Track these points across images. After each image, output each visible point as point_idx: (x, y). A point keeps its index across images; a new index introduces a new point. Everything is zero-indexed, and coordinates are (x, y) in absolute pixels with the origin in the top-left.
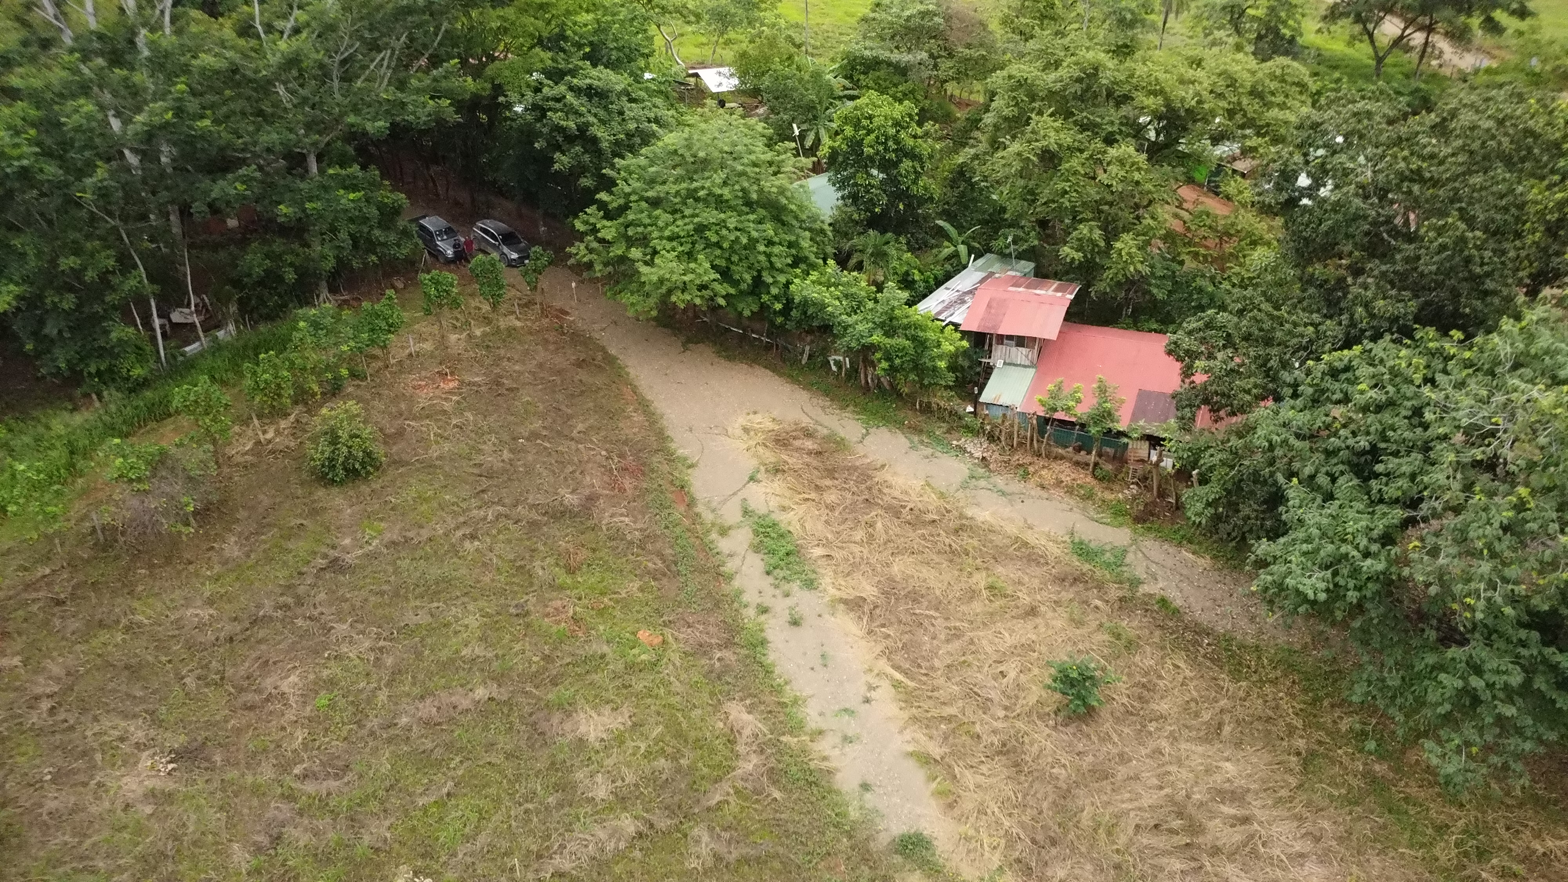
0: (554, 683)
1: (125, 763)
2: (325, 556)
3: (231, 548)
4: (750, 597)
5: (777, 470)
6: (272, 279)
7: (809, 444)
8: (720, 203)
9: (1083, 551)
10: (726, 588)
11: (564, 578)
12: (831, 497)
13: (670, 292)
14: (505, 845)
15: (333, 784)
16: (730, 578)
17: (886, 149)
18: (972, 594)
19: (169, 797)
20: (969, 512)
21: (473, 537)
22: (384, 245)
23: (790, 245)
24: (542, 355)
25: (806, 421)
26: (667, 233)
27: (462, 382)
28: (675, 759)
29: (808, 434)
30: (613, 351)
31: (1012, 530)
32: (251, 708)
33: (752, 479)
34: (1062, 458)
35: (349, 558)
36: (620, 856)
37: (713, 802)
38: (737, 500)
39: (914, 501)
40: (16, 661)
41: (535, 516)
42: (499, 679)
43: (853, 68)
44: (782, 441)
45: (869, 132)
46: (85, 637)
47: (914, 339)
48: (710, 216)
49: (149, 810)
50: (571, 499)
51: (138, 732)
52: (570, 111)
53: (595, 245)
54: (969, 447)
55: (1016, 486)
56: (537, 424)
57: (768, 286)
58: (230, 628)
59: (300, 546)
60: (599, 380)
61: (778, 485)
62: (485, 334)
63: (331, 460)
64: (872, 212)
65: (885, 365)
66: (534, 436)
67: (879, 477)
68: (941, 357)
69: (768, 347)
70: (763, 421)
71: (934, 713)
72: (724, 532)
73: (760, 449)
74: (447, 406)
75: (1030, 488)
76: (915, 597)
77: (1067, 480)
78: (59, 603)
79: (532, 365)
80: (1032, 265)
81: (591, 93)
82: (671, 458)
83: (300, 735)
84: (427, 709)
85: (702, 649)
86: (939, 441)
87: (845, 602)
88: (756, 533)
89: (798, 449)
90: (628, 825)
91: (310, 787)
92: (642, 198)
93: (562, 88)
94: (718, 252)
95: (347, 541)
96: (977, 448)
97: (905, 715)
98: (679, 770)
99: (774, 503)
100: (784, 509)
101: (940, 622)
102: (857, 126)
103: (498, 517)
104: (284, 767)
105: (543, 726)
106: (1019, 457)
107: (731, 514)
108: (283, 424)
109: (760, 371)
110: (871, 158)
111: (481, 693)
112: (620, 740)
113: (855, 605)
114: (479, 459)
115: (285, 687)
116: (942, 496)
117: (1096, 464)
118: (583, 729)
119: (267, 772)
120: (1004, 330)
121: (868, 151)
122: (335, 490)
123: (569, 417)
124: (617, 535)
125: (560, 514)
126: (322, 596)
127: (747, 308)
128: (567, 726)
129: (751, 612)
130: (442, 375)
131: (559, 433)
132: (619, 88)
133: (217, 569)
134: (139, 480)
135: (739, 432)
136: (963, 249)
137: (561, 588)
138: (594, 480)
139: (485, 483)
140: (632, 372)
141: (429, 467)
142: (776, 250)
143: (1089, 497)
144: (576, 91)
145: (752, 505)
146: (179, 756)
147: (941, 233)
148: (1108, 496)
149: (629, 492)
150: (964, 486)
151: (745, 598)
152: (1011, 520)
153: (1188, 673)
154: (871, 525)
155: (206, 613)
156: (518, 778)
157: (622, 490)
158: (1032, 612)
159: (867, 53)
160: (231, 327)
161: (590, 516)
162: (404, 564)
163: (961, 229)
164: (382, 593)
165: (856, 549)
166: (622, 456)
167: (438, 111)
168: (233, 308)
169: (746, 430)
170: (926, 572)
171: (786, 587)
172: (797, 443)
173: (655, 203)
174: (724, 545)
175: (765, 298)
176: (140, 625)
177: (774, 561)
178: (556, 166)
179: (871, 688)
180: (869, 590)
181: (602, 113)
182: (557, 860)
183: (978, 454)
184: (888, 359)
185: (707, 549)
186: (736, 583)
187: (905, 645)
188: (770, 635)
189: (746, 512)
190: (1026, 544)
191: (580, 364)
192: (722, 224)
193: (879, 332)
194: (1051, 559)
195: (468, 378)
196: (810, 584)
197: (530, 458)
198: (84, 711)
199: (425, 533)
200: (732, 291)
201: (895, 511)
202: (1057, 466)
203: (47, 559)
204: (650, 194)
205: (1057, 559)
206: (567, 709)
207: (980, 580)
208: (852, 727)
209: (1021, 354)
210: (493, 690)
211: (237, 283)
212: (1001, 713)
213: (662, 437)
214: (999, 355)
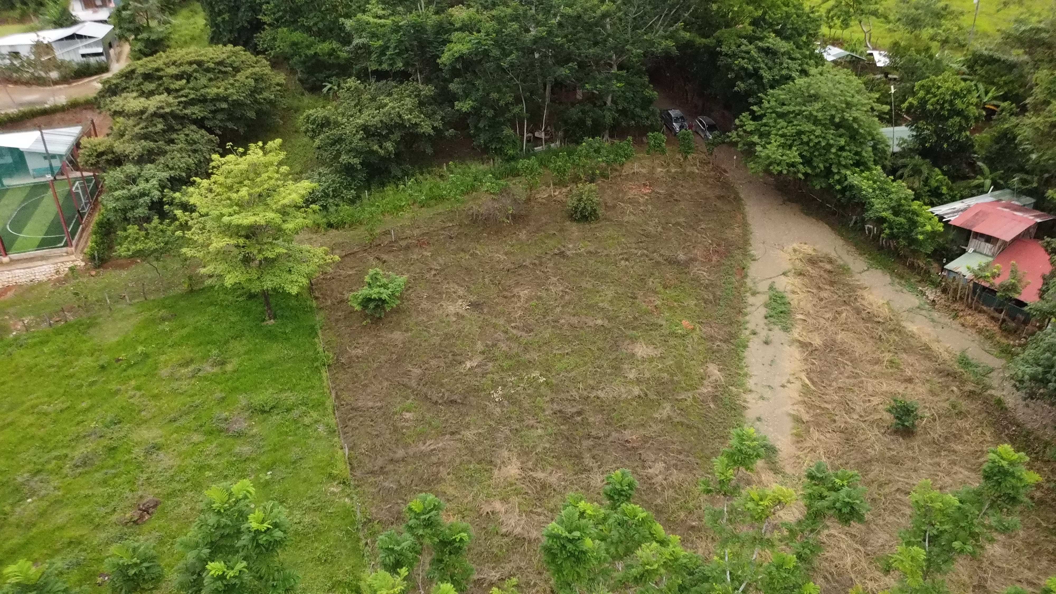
0: (633, 329)
1: (452, 301)
2: (559, 249)
3: (523, 235)
4: (751, 326)
5: (801, 274)
6: (581, 123)
7: (828, 267)
8: (816, 122)
9: (965, 362)
10: (740, 318)
11: (660, 289)
12: (824, 294)
13: (770, 164)
14: (580, 379)
15: (524, 334)
16: (746, 315)
17: (942, 108)
18: (878, 362)
19: (463, 317)
20: (904, 324)
21: (627, 260)
22: (640, 117)
23: (857, 153)
24: (702, 188)
25: (833, 255)
26: (780, 132)
27: (653, 191)
28: (672, 375)
29: (830, 261)
30: (742, 196)
31: (925, 339)
32: (506, 297)
33: (784, 274)
34: (984, 312)
35: (568, 253)
36: (626, 400)
37: (679, 398)
38: (770, 281)
39: (874, 309)
40: (429, 254)
41: (660, 259)
42: (610, 319)
44: (812, 261)
45: (935, 96)
46: (455, 253)
47: (910, 220)
48: (808, 126)
49: (454, 319)
50: (681, 256)
51: (461, 292)
52: (752, 59)
53: (741, 133)
54: (927, 293)
55: (946, 320)
56: (682, 220)
57: (834, 174)
58: (509, 266)
59: (551, 243)
60: (726, 208)
61: (797, 281)
62: (676, 172)
63: (576, 208)
64: (924, 146)
65: (887, 231)
66: (678, 224)
67: (859, 292)
68: (922, 233)
69: (834, 213)
70: (808, 249)
71: (817, 403)
72: (754, 294)
73: (797, 262)
74: (641, 200)
75: (956, 324)
76: (842, 353)
77: (980, 325)
78: (451, 238)
79: (693, 192)
80: (1033, 201)
81: (767, 51)
82: (746, 254)
83: (520, 313)
84: (575, 320)
85: (711, 338)
86: (911, 285)
87: (799, 341)
88: (770, 299)
89: (821, 267)
90: (636, 391)
91: (515, 332)
92: (774, 112)
93: (752, 47)
94: (807, 148)
95: (571, 246)
96: (931, 294)
97: (800, 399)
98: (672, 381)
99: (789, 288)
100: (794, 292)
101: (849, 368)
102: (928, 92)
103: (642, 255)
104: (509, 322)
105: (620, 343)
106: (956, 306)
107: (763, 287)
108: (564, 190)
109: (821, 224)
110: (930, 112)
111: (599, 322)
112: (651, 360)
113: (803, 345)
114: (645, 227)
115: (521, 294)
116: (891, 310)
117: (1004, 321)
118: (636, 350)
119: (501, 321)
120: (977, 229)
121: (929, 107)
122: (575, 224)
123: (700, 220)
124: (696, 279)
125: (672, 262)
126: (551, 265)
127: (818, 185)
128: (630, 347)
129: (747, 332)
130: (645, 185)
131: (691, 226)
132: (782, 50)
133: (514, 241)
134: (494, 194)
135: (790, 250)
136: (988, 182)
137: (657, 293)
138: (698, 253)
139: (644, 238)
140: (747, 208)
141: (620, 224)
142: (844, 154)
143: (990, 337)
144: (761, 50)
145: (776, 286)
146: (472, 304)
148: (1004, 341)
149: (713, 262)
150: (910, 311)
151: (748, 326)
152: (929, 335)
153: (989, 439)
154: (839, 313)
155: (503, 257)
156: (599, 358)
157: (710, 260)
158: (910, 380)
160: (558, 143)
161: (687, 267)
162: (591, 262)
163: (993, 170)
164: (576, 271)
165: (823, 321)
166: (719, 245)
167: (667, 47)
168: (560, 134)
169: (795, 251)
170: (856, 343)
171: (772, 326)
172: (821, 264)
173: (782, 116)
174: (751, 300)
175: (831, 181)
176: (477, 254)
177: (773, 313)
178: (736, 89)
179: (789, 382)
180: (817, 341)
181: (770, 63)
182: (599, 392)
183: (931, 298)
184: (891, 229)
185: (742, 300)
186: (747, 318)
187: (821, 372)
188: (750, 344)
189: (771, 288)
190: (928, 348)
191: (719, 198)
192: (812, 132)
193: (890, 211)
194: (940, 361)
195: (657, 190)
196: (786, 329)
197: (671, 233)
198: (445, 279)
199: (606, 252)
200: (809, 171)
201: (858, 312)
202: (977, 315)
203: (452, 221)
204: (779, 110)
205: (945, 362)
206: (634, 340)
207: (888, 356)
208: (768, 393)
209: (987, 247)
210: (606, 323)
211: (566, 122)
212: (856, 417)
213: (746, 242)
214: (973, 245)
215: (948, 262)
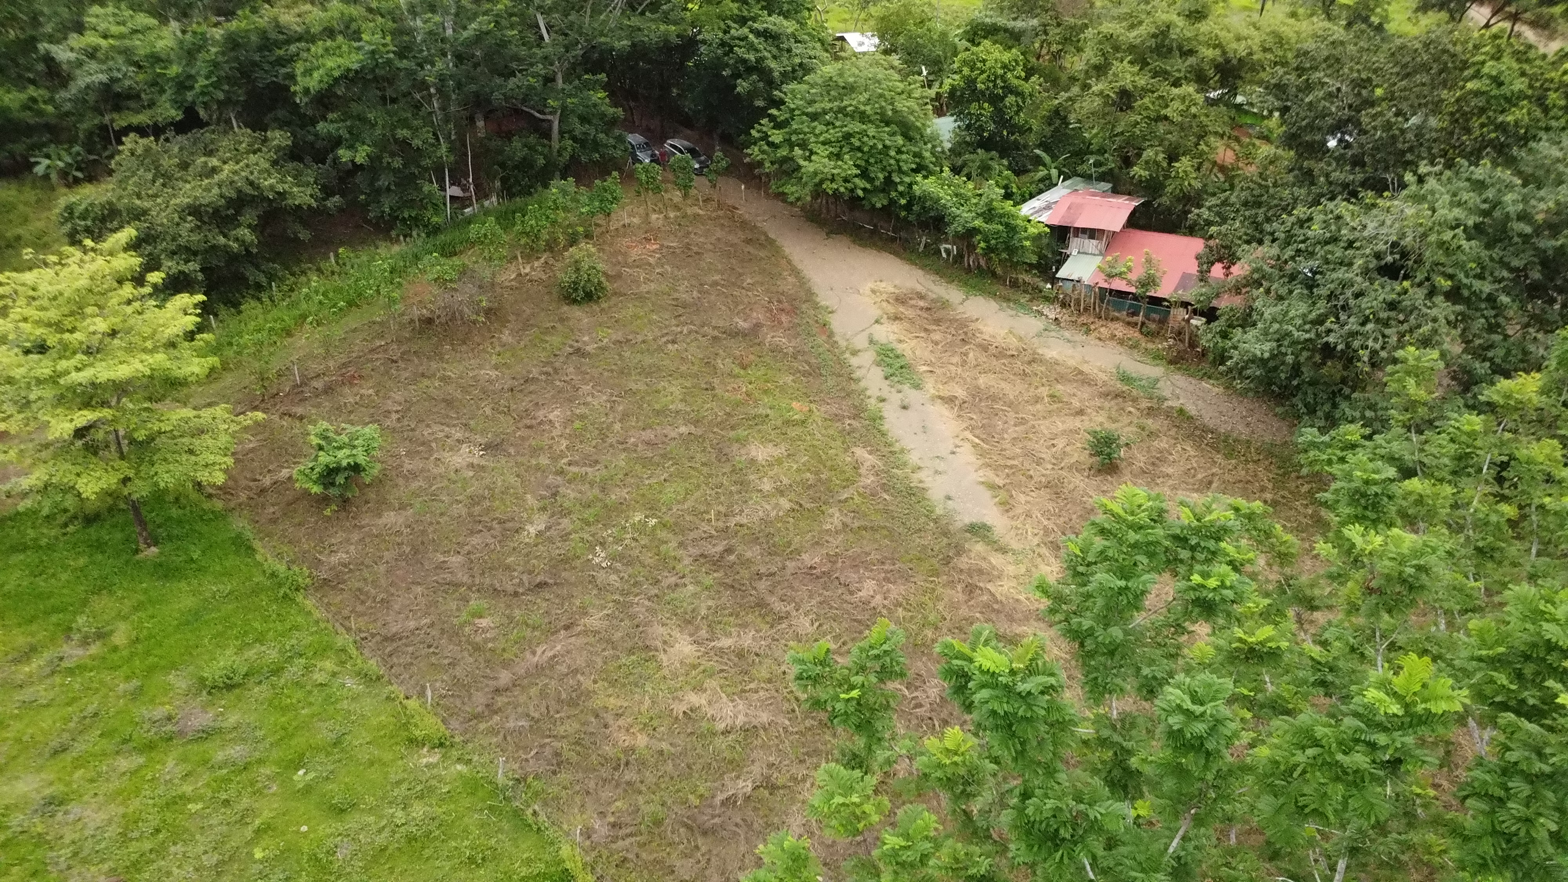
0: (733, 428)
1: (451, 449)
2: (571, 346)
3: (506, 336)
4: (873, 392)
5: (896, 318)
6: (525, 165)
7: (922, 303)
8: (863, 117)
9: (1125, 379)
10: (853, 386)
11: (737, 370)
12: (937, 336)
13: (822, 182)
14: (703, 508)
15: (589, 470)
16: (858, 380)
17: (995, 86)
18: (1037, 400)
19: (483, 468)
20: (1040, 351)
21: (674, 342)
22: (606, 146)
23: (916, 155)
24: (719, 233)
25: (919, 288)
26: (821, 139)
27: (662, 246)
28: (817, 473)
29: (921, 297)
30: (772, 235)
31: (1072, 363)
32: (530, 427)
33: (877, 322)
34: (1117, 319)
35: (588, 348)
36: (778, 518)
37: (843, 498)
38: (865, 334)
39: (999, 341)
40: (371, 391)
41: (716, 333)
42: (696, 423)
43: (975, 34)
44: (900, 300)
45: (983, 72)
46: (414, 382)
47: (1007, 225)
48: (855, 126)
49: (471, 474)
50: (742, 324)
51: (458, 434)
52: (752, 47)
53: (766, 147)
54: (1046, 311)
55: (1080, 337)
56: (717, 277)
57: (896, 184)
58: (510, 383)
59: (555, 340)
60: (762, 254)
61: (896, 327)
62: (676, 217)
63: (575, 283)
64: (982, 136)
65: (982, 245)
66: (715, 284)
67: (973, 326)
68: (1027, 239)
69: (893, 240)
70: (887, 287)
71: (1002, 462)
72: (855, 353)
73: (884, 304)
74: (651, 260)
75: (1091, 339)
76: (994, 398)
77: (1119, 334)
78: (394, 361)
79: (713, 239)
80: (1110, 186)
81: (766, 34)
82: (816, 307)
83: (564, 443)
84: (648, 435)
85: (837, 418)
86: (1023, 306)
87: (941, 398)
88: (879, 354)
89: (912, 306)
90: (785, 504)
91: (574, 469)
92: (804, 114)
93: (746, 30)
94: (859, 155)
95: (586, 338)
96: (1051, 311)
97: (980, 462)
98: (820, 480)
99: (892, 337)
100: (900, 341)
101: (1012, 415)
102: (972, 69)
103: (690, 332)
104: (555, 459)
105: (726, 450)
106: (1083, 319)
107: (860, 342)
108: (536, 264)
109: (886, 255)
110: (982, 92)
111: (683, 429)
112: (779, 461)
113: (950, 400)
114: (676, 295)
115: (551, 417)
116: (1021, 339)
117: (1143, 324)
118: (754, 453)
119: (544, 461)
120: (1080, 224)
121: (980, 86)
122: (575, 307)
123: (740, 275)
124: (776, 350)
125: (735, 334)
126: (571, 369)
127: (879, 202)
128: (743, 451)
129: (873, 401)
130: (648, 240)
131: (734, 284)
132: (789, 31)
133: (498, 349)
134: (451, 281)
135: (868, 292)
136: (1054, 172)
137: (737, 376)
138: (759, 315)
139: (681, 311)
140: (787, 251)
141: (641, 298)
142: (904, 157)
143: (1135, 347)
144: (758, 33)
145: (876, 337)
146: (488, 447)
147: (1038, 162)
148: (1150, 346)
149: (785, 325)
150: (1039, 335)
151: (868, 393)
152: (1073, 357)
153: (1192, 453)
154: (966, 354)
155: (493, 374)
156: (710, 475)
157: (780, 323)
158: (1081, 412)
159: (988, 20)
160: (494, 199)
161: (756, 337)
162: (627, 354)
163: (1054, 158)
164: (612, 371)
165: (953, 368)
166: (779, 301)
167: (666, 34)
168: (498, 184)
169: (873, 291)
170: (1003, 385)
171: (900, 387)
172: (913, 302)
173: (814, 117)
174: (854, 361)
175: (893, 194)
176: (449, 378)
177: (891, 371)
178: (739, 89)
179: (957, 446)
180: (960, 392)
181: (775, 51)
182: (738, 518)
183: (1053, 316)
184: (986, 241)
185: (842, 363)
186: (863, 384)
187: (983, 426)
188: (885, 414)
189: (871, 342)
190: (1081, 373)
191: (748, 241)
192: (864, 133)
193: (981, 219)
194: (1100, 383)
195: (666, 243)
196: (917, 387)
197: (713, 298)
198: (421, 421)
199: (640, 338)
200: (868, 186)
201: (984, 348)
202: (1113, 325)
203: (381, 336)
204: (810, 110)
205: (1105, 384)
206: (742, 442)
207: (1044, 391)
208: (942, 466)
209: (1092, 245)
210: (693, 429)
211: (502, 165)
212: (1050, 466)
213: (810, 293)
214: (1075, 245)
215: (1057, 270)
